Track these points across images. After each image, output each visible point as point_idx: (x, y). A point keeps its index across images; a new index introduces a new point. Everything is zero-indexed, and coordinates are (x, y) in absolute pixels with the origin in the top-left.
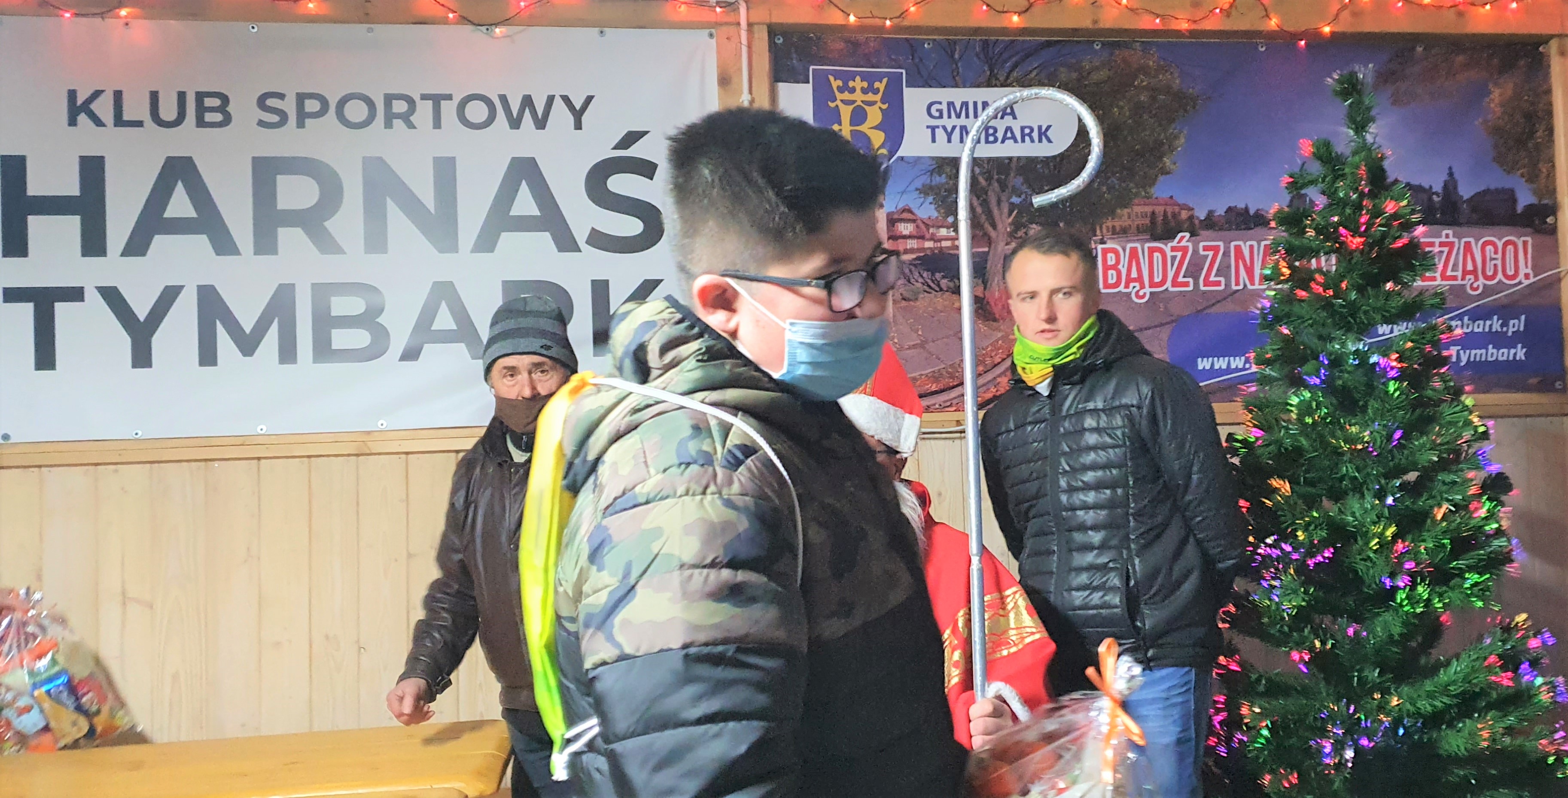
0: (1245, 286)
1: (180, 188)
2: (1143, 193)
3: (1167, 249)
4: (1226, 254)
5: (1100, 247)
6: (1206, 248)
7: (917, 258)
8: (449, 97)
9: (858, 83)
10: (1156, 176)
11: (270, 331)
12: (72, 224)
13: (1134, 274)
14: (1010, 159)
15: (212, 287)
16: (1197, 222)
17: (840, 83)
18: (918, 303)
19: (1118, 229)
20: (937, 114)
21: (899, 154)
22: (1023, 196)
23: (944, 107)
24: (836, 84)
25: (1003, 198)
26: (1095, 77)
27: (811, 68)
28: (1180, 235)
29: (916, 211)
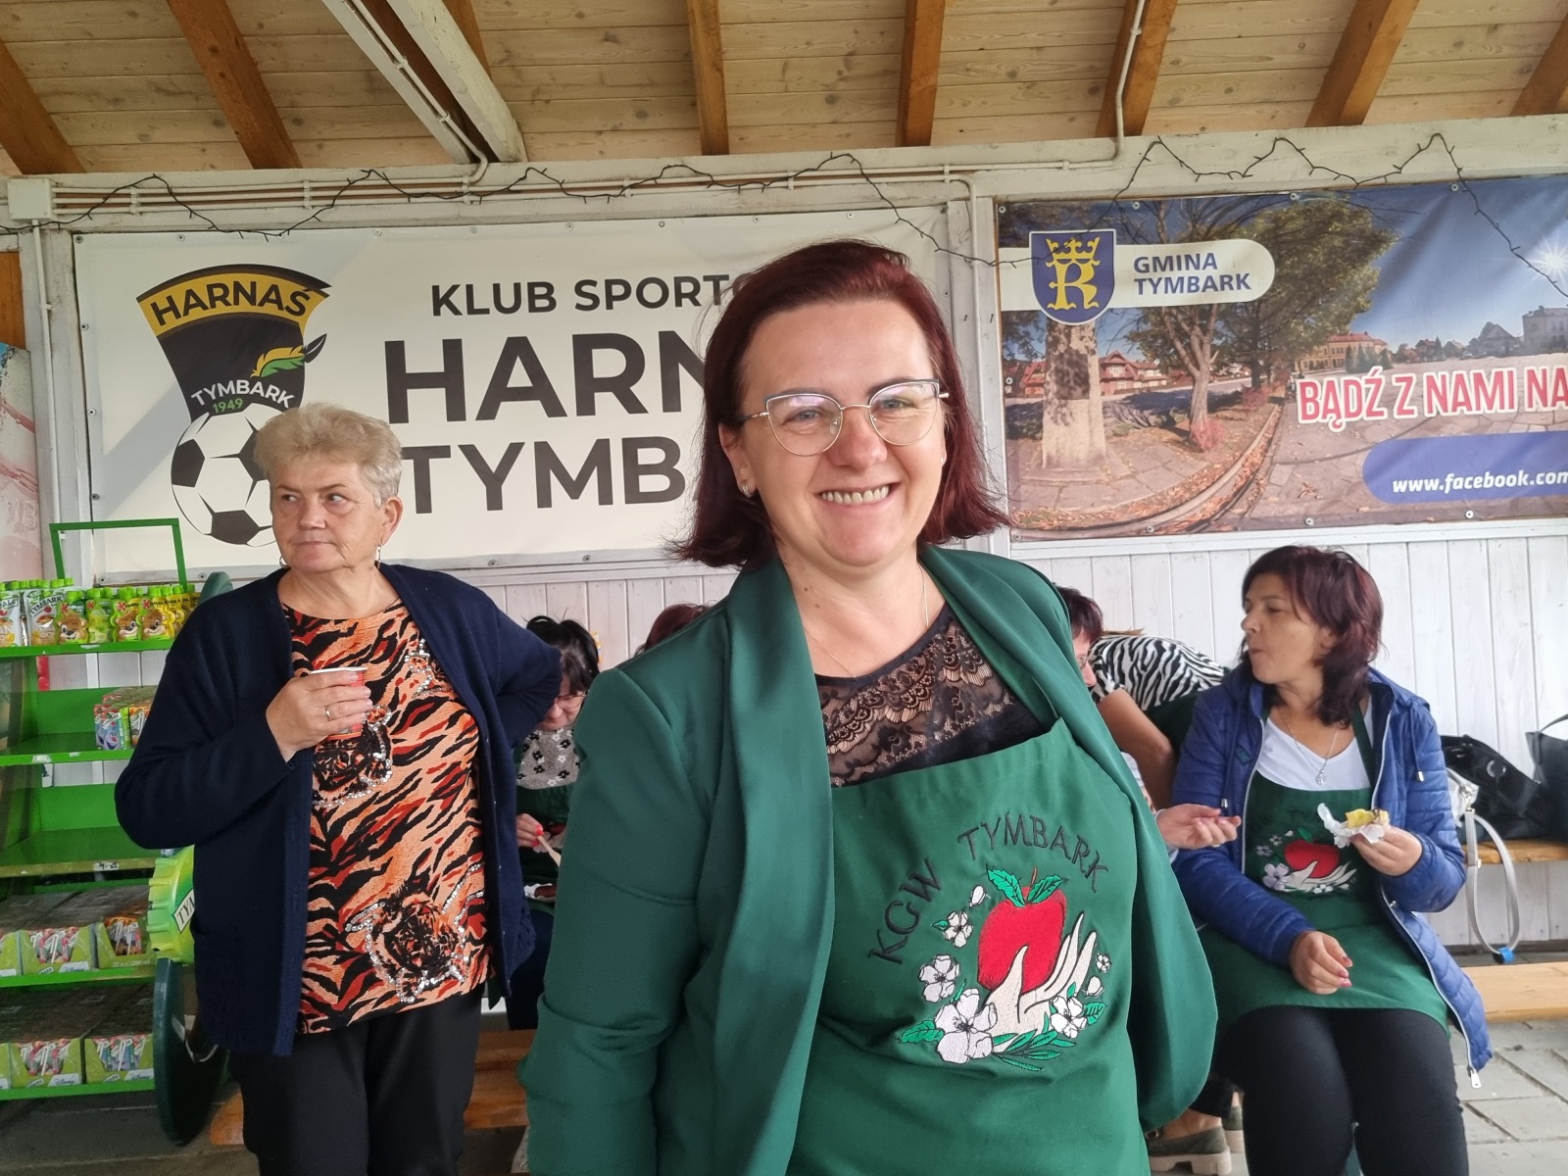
0: (1438, 413)
1: (519, 363)
2: (1338, 331)
3: (1362, 379)
4: (1419, 384)
5: (1298, 381)
6: (1399, 380)
7: (1128, 398)
8: (726, 277)
9: (1074, 244)
10: (1351, 315)
11: (591, 478)
12: (439, 395)
13: (1331, 406)
14: (1211, 305)
15: (546, 443)
16: (1389, 356)
17: (1056, 245)
18: (1129, 438)
19: (1315, 364)
20: (1143, 269)
21: (1109, 306)
22: (1224, 339)
23: (1150, 262)
24: (1052, 246)
25: (1205, 341)
26: (1291, 226)
27: (1031, 233)
28: (1374, 368)
29: (1123, 356)
